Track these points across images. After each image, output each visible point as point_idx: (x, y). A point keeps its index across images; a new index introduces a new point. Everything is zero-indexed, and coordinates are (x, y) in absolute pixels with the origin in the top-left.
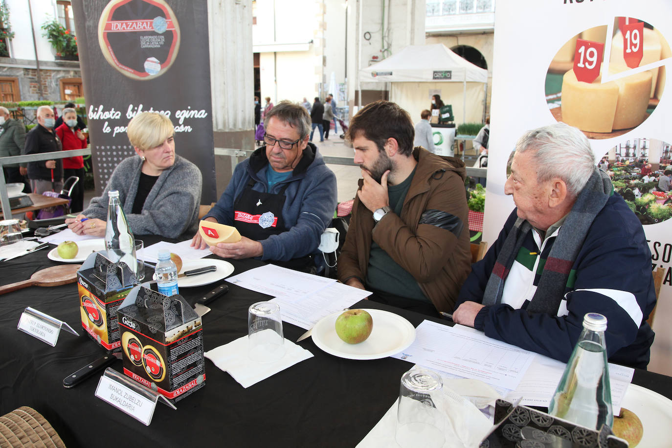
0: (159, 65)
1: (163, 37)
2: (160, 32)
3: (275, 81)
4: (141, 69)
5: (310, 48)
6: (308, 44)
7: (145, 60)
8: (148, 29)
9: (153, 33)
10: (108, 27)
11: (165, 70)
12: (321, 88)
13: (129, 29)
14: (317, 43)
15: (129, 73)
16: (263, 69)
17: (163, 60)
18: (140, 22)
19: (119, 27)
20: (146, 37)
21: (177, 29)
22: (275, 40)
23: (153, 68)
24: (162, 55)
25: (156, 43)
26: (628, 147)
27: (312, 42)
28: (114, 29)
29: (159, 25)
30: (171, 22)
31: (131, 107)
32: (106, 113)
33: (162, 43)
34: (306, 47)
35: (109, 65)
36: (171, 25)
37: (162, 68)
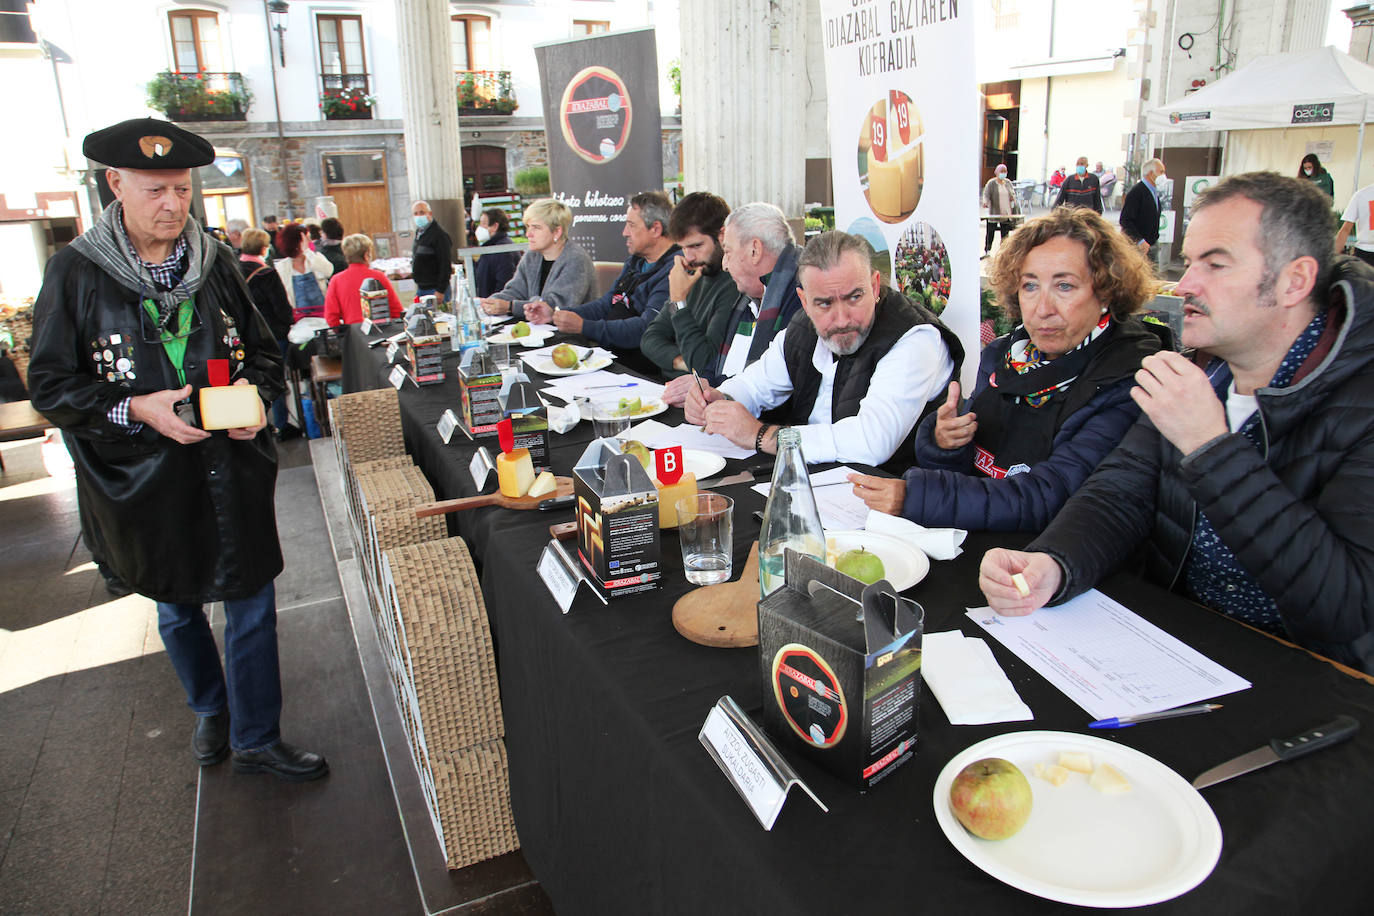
0: (613, 147)
1: (616, 116)
2: (614, 110)
3: (1046, 132)
4: (596, 152)
5: (1116, 66)
6: (1113, 60)
7: (601, 142)
8: (604, 108)
9: (609, 112)
10: (569, 108)
11: (619, 152)
12: (1133, 144)
13: (587, 110)
14: (1133, 54)
15: (587, 156)
16: (1026, 111)
17: (617, 142)
18: (596, 101)
19: (580, 107)
20: (602, 117)
21: (629, 106)
22: (1051, 56)
23: (608, 150)
24: (615, 134)
25: (609, 122)
26: (912, 232)
27: (1123, 53)
28: (575, 110)
29: (614, 102)
30: (624, 99)
31: (589, 193)
32: (567, 201)
33: (616, 123)
34: (1109, 65)
35: (569, 148)
36: (624, 103)
37: (616, 149)
